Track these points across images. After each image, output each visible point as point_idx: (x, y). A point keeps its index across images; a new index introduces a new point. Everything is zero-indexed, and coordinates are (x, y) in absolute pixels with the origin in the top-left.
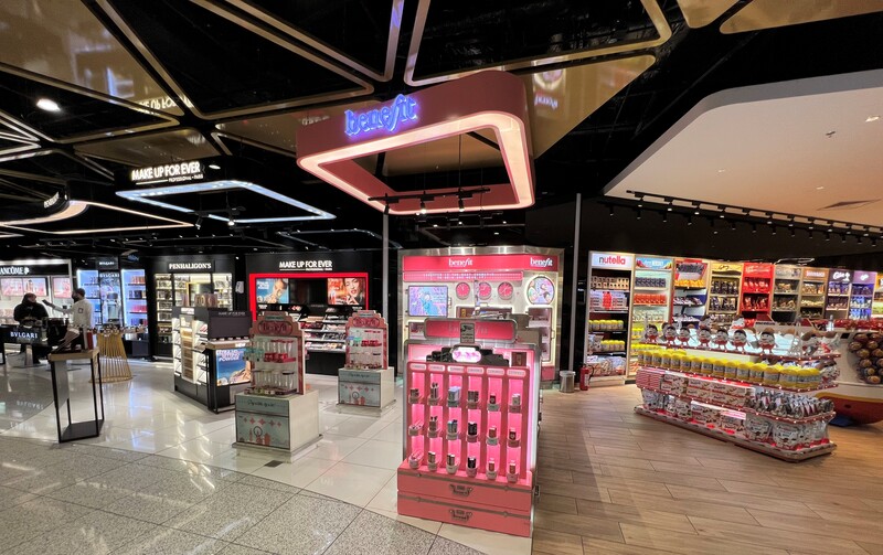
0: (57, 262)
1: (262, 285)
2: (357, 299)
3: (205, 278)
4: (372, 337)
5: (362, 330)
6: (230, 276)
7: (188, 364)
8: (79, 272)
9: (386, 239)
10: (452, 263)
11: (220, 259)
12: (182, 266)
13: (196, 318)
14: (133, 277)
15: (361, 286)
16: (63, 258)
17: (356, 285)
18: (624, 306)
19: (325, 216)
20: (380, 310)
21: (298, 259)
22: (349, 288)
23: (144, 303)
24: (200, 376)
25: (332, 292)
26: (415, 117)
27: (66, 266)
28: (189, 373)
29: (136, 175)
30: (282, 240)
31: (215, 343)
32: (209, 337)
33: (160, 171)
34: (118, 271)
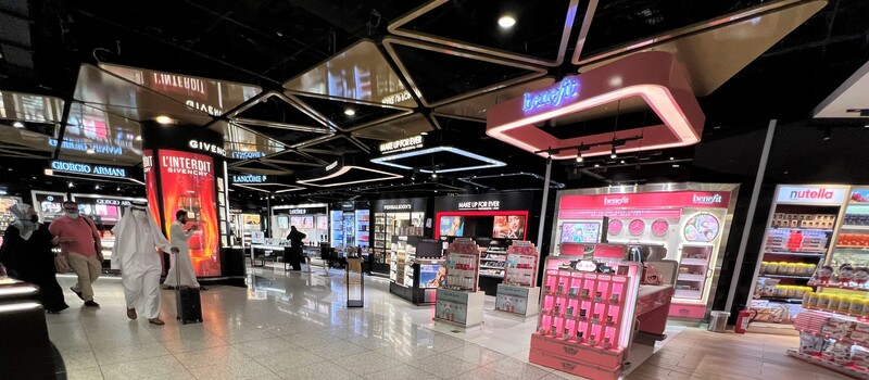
0: (321, 205)
1: (445, 221)
2: (517, 234)
3: (406, 216)
4: (525, 261)
5: (518, 256)
6: (423, 214)
7: (400, 273)
8: (332, 212)
9: (547, 180)
10: (607, 201)
11: (417, 201)
12: (392, 207)
13: (408, 242)
14: (362, 215)
15: (521, 223)
16: (324, 202)
17: (517, 222)
18: (821, 248)
19: (499, 164)
20: (535, 241)
21: (472, 200)
22: (511, 225)
23: (367, 234)
24: (408, 282)
25: (497, 228)
26: (576, 94)
27: (325, 208)
28: (401, 279)
29: (383, 148)
30: (461, 184)
31: (419, 259)
32: (416, 256)
33: (397, 144)
34: (353, 211)
